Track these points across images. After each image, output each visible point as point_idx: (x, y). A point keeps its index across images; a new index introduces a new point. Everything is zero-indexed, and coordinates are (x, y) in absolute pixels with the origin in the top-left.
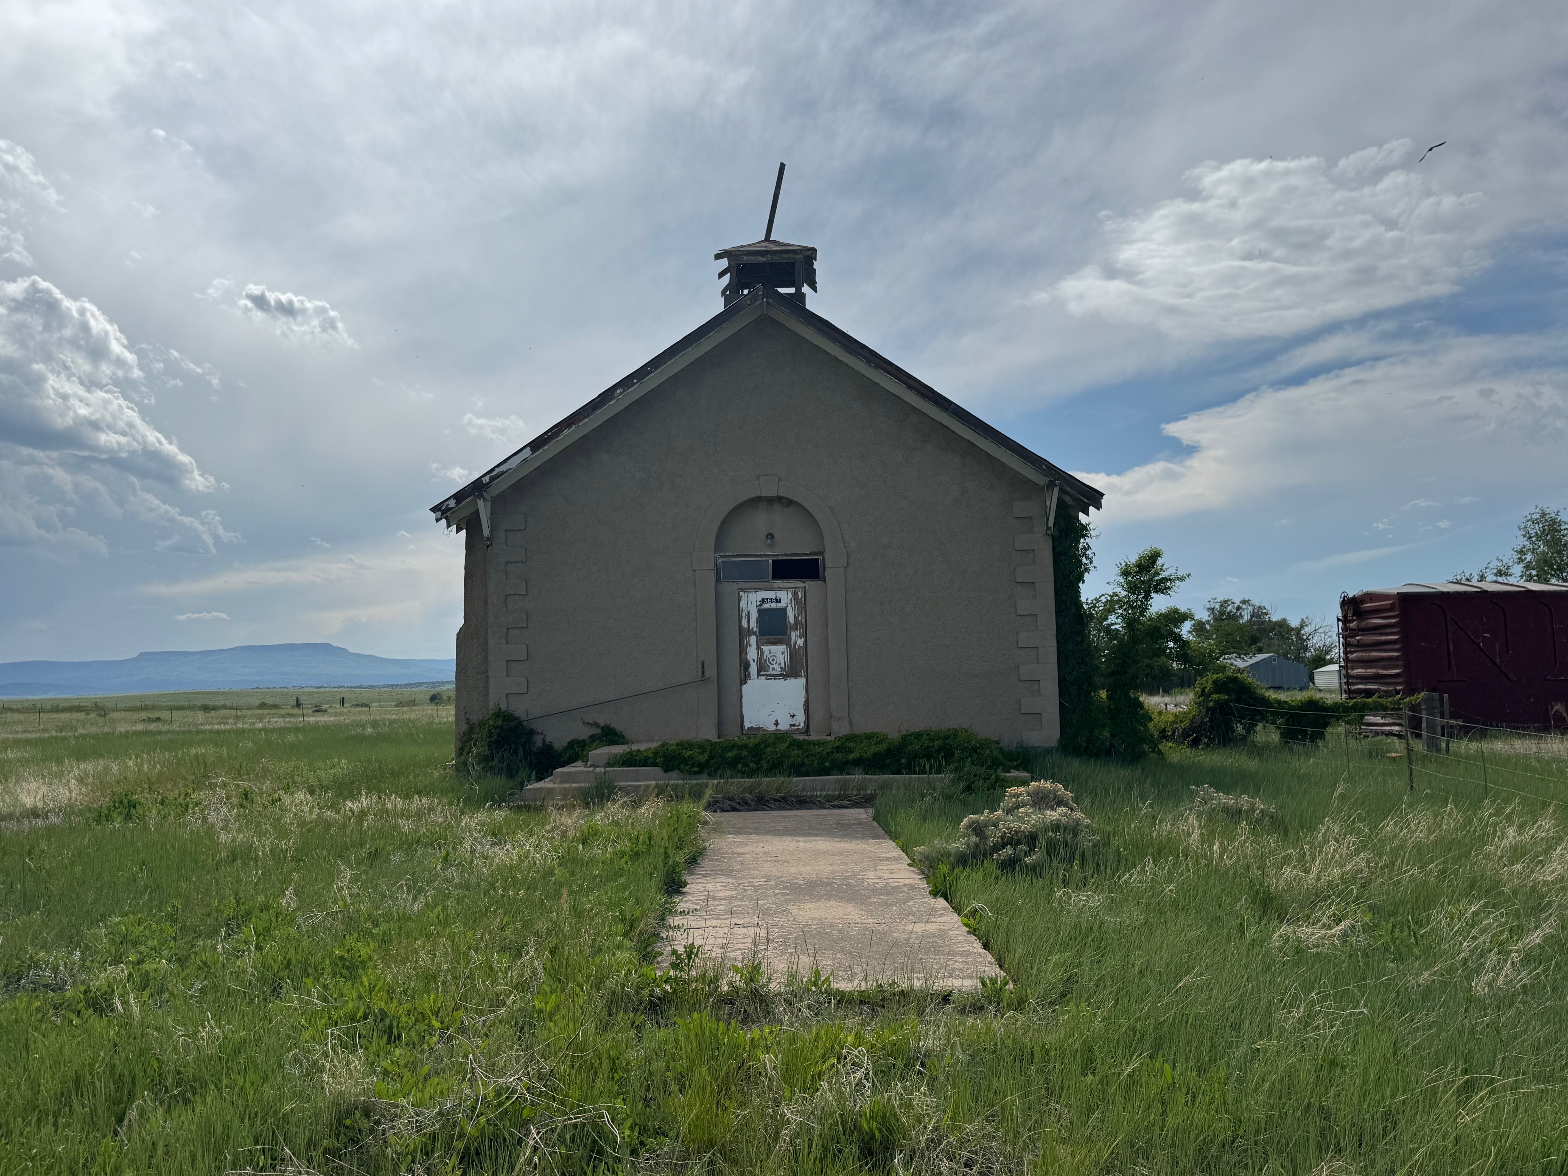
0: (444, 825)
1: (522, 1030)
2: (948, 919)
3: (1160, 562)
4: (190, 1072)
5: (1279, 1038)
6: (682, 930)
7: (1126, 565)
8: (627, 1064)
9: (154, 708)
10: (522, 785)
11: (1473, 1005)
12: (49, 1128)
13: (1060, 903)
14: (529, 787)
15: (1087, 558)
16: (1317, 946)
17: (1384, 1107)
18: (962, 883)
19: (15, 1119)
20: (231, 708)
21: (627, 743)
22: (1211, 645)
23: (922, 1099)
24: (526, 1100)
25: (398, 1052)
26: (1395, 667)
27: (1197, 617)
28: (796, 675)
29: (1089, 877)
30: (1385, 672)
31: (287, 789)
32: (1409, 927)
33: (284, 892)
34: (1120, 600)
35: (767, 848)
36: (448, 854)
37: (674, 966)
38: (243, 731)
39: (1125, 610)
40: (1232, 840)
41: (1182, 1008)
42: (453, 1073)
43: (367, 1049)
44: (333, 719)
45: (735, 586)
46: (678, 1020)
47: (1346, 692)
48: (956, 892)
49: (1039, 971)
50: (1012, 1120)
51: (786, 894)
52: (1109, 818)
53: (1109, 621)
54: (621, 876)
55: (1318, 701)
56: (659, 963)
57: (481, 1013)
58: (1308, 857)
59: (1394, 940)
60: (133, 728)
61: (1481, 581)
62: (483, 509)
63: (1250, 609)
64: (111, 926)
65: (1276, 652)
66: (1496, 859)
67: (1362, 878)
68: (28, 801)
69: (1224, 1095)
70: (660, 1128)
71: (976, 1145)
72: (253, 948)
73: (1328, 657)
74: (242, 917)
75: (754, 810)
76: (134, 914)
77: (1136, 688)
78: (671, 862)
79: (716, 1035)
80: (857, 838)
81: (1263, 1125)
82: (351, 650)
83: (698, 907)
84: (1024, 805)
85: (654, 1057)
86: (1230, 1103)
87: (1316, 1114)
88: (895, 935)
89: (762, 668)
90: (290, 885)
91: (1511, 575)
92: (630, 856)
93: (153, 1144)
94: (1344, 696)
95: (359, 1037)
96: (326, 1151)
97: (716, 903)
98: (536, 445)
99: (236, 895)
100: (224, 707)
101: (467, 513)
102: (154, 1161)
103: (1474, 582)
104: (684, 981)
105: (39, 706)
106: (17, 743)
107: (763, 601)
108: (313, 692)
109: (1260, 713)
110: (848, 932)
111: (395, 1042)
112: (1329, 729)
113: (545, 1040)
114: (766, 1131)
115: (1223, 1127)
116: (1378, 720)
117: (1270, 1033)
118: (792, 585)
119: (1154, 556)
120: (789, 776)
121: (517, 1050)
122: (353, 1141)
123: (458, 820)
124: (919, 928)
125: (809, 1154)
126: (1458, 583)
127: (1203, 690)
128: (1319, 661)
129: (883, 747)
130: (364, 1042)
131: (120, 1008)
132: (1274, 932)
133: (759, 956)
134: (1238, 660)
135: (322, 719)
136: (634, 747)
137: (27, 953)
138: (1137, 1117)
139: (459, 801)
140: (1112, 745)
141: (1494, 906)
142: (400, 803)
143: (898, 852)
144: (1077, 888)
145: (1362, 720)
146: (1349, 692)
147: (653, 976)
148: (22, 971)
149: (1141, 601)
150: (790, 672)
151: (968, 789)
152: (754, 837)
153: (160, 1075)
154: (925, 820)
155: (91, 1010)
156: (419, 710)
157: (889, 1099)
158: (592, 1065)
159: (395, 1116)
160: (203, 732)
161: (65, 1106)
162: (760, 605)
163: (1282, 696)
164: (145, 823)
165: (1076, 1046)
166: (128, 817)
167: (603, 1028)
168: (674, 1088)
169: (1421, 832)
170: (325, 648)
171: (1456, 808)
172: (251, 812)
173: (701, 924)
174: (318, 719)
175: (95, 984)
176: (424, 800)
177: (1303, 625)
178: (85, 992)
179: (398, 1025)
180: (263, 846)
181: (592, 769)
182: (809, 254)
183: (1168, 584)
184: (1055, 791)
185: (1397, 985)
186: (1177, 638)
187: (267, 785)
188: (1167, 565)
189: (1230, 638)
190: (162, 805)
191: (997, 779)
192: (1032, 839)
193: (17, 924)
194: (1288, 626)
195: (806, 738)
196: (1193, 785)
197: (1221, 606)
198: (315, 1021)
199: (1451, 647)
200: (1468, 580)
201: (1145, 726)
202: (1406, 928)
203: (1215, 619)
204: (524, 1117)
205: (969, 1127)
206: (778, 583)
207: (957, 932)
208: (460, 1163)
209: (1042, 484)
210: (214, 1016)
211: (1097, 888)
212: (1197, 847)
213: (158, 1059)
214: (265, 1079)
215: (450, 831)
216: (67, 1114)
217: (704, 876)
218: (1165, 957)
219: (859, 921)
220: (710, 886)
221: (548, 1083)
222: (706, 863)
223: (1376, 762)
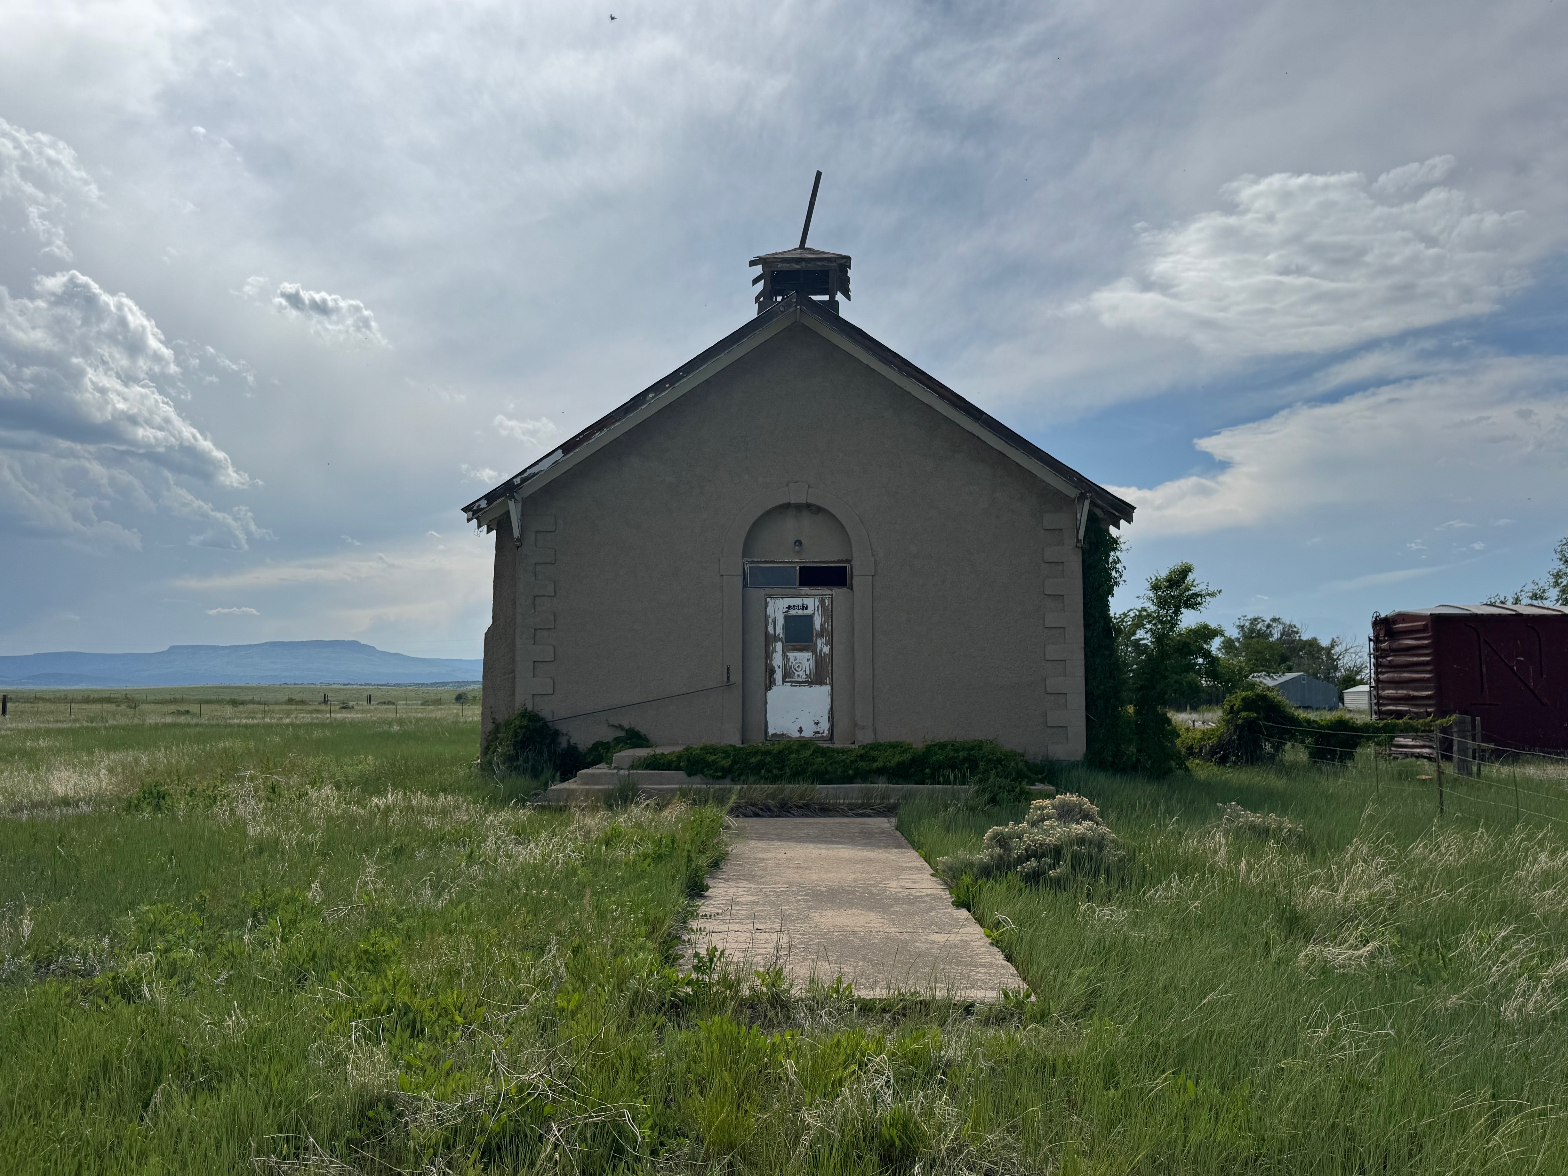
0: (468, 823)
1: (544, 1028)
2: (971, 930)
3: (1190, 577)
4: (215, 1060)
5: (1304, 1057)
6: (704, 933)
7: (1157, 579)
8: (648, 1064)
9: (182, 701)
10: (546, 785)
11: (1501, 1030)
12: (78, 1110)
13: (1084, 917)
14: (553, 787)
15: (1117, 572)
16: (1344, 967)
17: (1410, 1130)
18: (985, 894)
19: (43, 1101)
20: (259, 703)
21: (651, 746)
22: (1240, 662)
23: (943, 1107)
24: (547, 1097)
25: (421, 1046)
26: (1427, 689)
27: (1227, 634)
28: (822, 683)
29: (1114, 891)
30: (1416, 694)
31: (313, 784)
32: (1437, 950)
33: (310, 885)
34: (1149, 615)
35: (789, 855)
36: (472, 852)
37: (697, 968)
38: (271, 726)
39: (1154, 624)
40: (1259, 858)
41: (1206, 1024)
42: (476, 1068)
43: (390, 1042)
44: (359, 716)
45: (762, 592)
46: (700, 1023)
47: (1376, 713)
48: (979, 902)
49: (1063, 984)
50: (1033, 1131)
51: (808, 901)
52: (1135, 833)
53: (1138, 636)
54: (644, 878)
55: (1348, 721)
56: (680, 965)
57: (503, 1010)
58: (1335, 878)
59: (1421, 963)
60: (163, 720)
61: (1516, 603)
62: (514, 509)
63: (1281, 627)
64: (139, 915)
65: (1306, 671)
66: (1527, 884)
67: (1390, 900)
68: (60, 790)
69: (1247, 1113)
70: (680, 1129)
71: (996, 1156)
72: (278, 939)
73: (1358, 678)
74: (269, 909)
75: (777, 816)
76: (162, 903)
77: (1164, 704)
78: (693, 866)
79: (737, 1039)
80: (879, 847)
81: (1286, 1143)
82: (378, 648)
83: (720, 911)
84: (1049, 818)
85: (675, 1058)
86: (1254, 1122)
87: (1341, 1134)
88: (917, 944)
89: (787, 675)
90: (316, 878)
91: (1546, 599)
92: (653, 858)
93: (178, 1130)
94: (1374, 717)
95: (383, 1031)
96: (349, 1142)
97: (738, 908)
98: (567, 447)
99: (263, 886)
100: (252, 702)
101: (497, 514)
102: (179, 1147)
103: (1509, 605)
104: (705, 984)
105: (70, 696)
106: (48, 732)
107: (789, 607)
108: (340, 689)
109: (1288, 731)
110: (870, 940)
111: (418, 1036)
112: (1359, 750)
113: (567, 1038)
114: (786, 1135)
115: (1246, 1145)
116: (1409, 742)
117: (1295, 1051)
118: (820, 592)
119: (1185, 571)
120: (812, 783)
121: (539, 1048)
122: (375, 1133)
123: (483, 819)
124: (941, 938)
125: (828, 1160)
126: (1492, 605)
127: (1232, 707)
128: (1349, 682)
129: (907, 757)
130: (387, 1035)
131: (148, 995)
132: (1300, 951)
133: (781, 961)
134: (1267, 678)
135: (349, 716)
136: (658, 751)
137: (57, 938)
138: (1159, 1133)
139: (483, 800)
140: (1138, 760)
141: (1524, 932)
142: (426, 800)
143: (921, 863)
144: (1102, 903)
145: (1391, 741)
146: (1379, 713)
147: (675, 978)
148: (51, 956)
149: (1171, 616)
150: (816, 679)
151: (993, 800)
152: (777, 844)
153: (186, 1062)
154: (948, 831)
155: (119, 997)
156: (444, 709)
157: (910, 1107)
158: (613, 1065)
159: (418, 1110)
160: (231, 726)
161: (93, 1090)
162: (787, 612)
163: (1312, 716)
164: (174, 814)
165: (1099, 1060)
166: (158, 808)
167: (625, 1028)
168: (695, 1089)
169: (1451, 855)
170: (353, 646)
171: (1487, 831)
172: (278, 806)
173: (724, 928)
174: (345, 715)
175: (123, 971)
176: (449, 798)
177: (1333, 645)
178: (114, 979)
179: (421, 1019)
180: (289, 839)
181: (615, 771)
182: (844, 262)
183: (1199, 599)
184: (1080, 805)
185: (1425, 1007)
186: (1207, 654)
187: (295, 779)
188: (1198, 581)
189: (1259, 656)
190: (191, 796)
191: (1022, 792)
192: (1057, 852)
193: (48, 910)
194: (1318, 645)
195: (831, 746)
196: (1220, 802)
197: (1252, 623)
198: (340, 1013)
199: (1484, 670)
200: (1502, 602)
201: (1172, 742)
202: (1433, 951)
203: (1245, 636)
204: (545, 1114)
205: (990, 1137)
206: (806, 590)
207: (979, 943)
208: (482, 1158)
209: (1073, 496)
210: (239, 1006)
211: (1121, 902)
212: (1223, 865)
213: (184, 1047)
214: (289, 1069)
215: (475, 829)
216: (95, 1098)
217: (726, 880)
218: (1189, 974)
219: (881, 929)
220: (732, 891)
221: (570, 1081)
222: (728, 868)
223: (1406, 783)
